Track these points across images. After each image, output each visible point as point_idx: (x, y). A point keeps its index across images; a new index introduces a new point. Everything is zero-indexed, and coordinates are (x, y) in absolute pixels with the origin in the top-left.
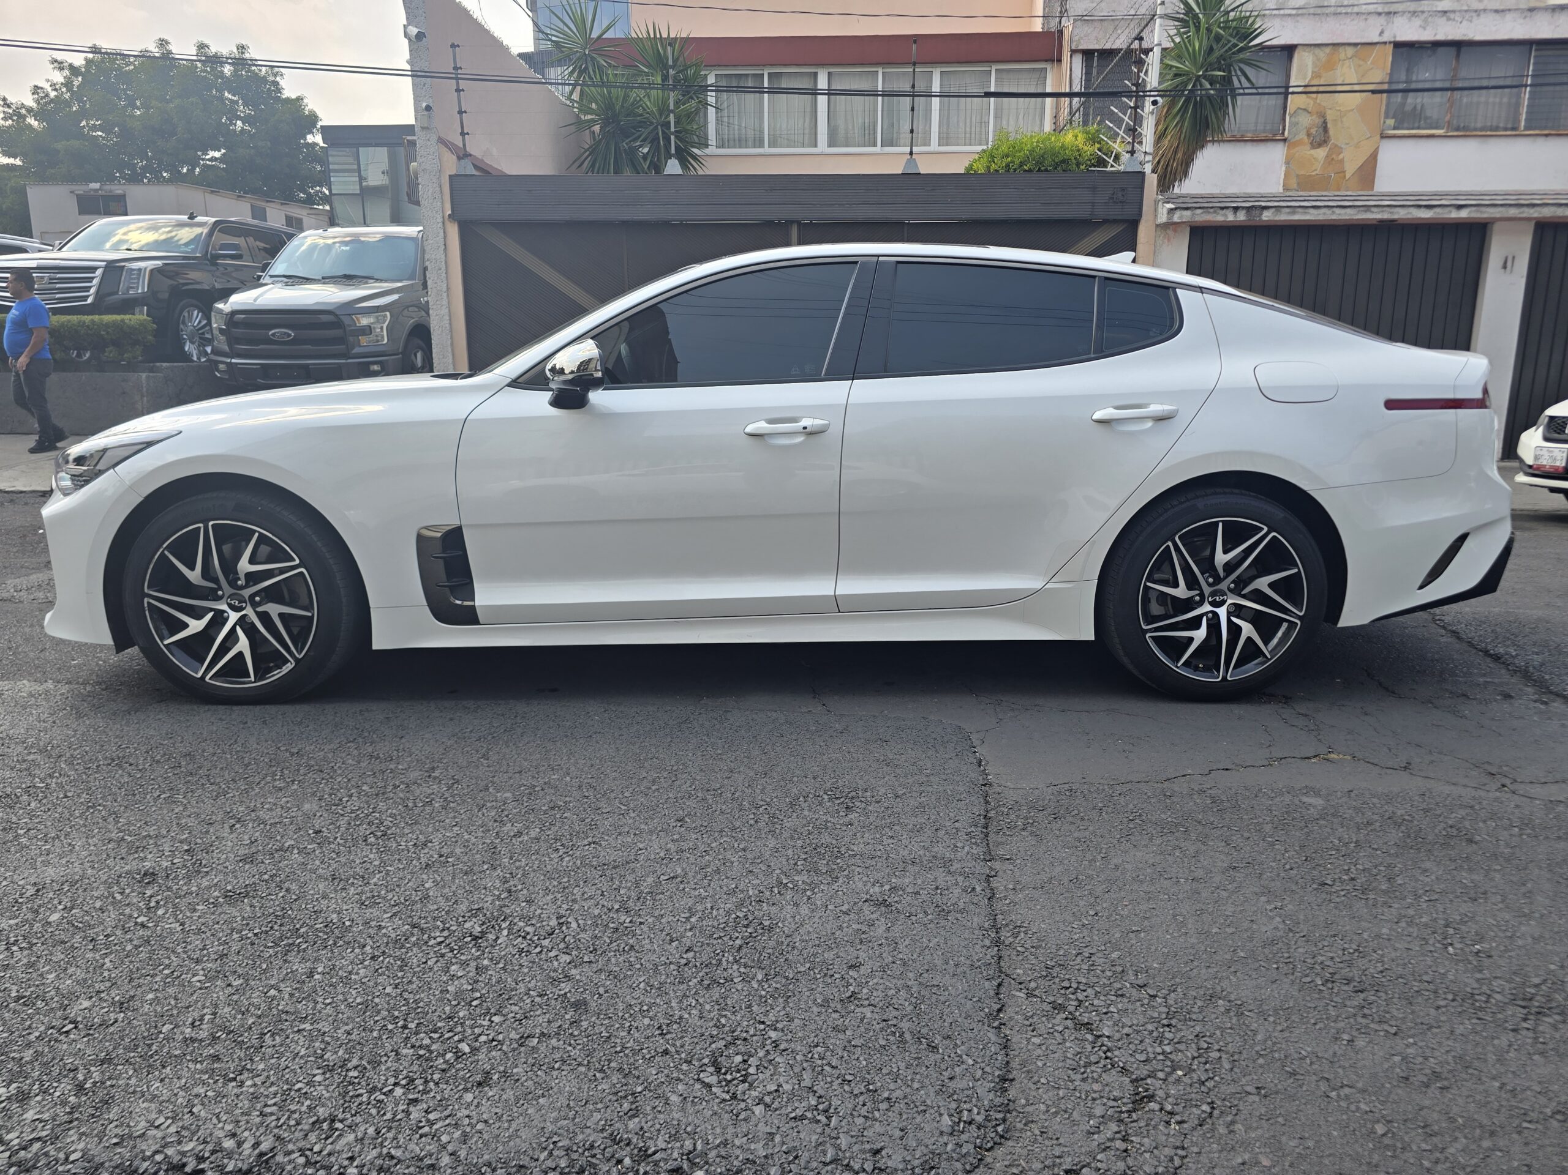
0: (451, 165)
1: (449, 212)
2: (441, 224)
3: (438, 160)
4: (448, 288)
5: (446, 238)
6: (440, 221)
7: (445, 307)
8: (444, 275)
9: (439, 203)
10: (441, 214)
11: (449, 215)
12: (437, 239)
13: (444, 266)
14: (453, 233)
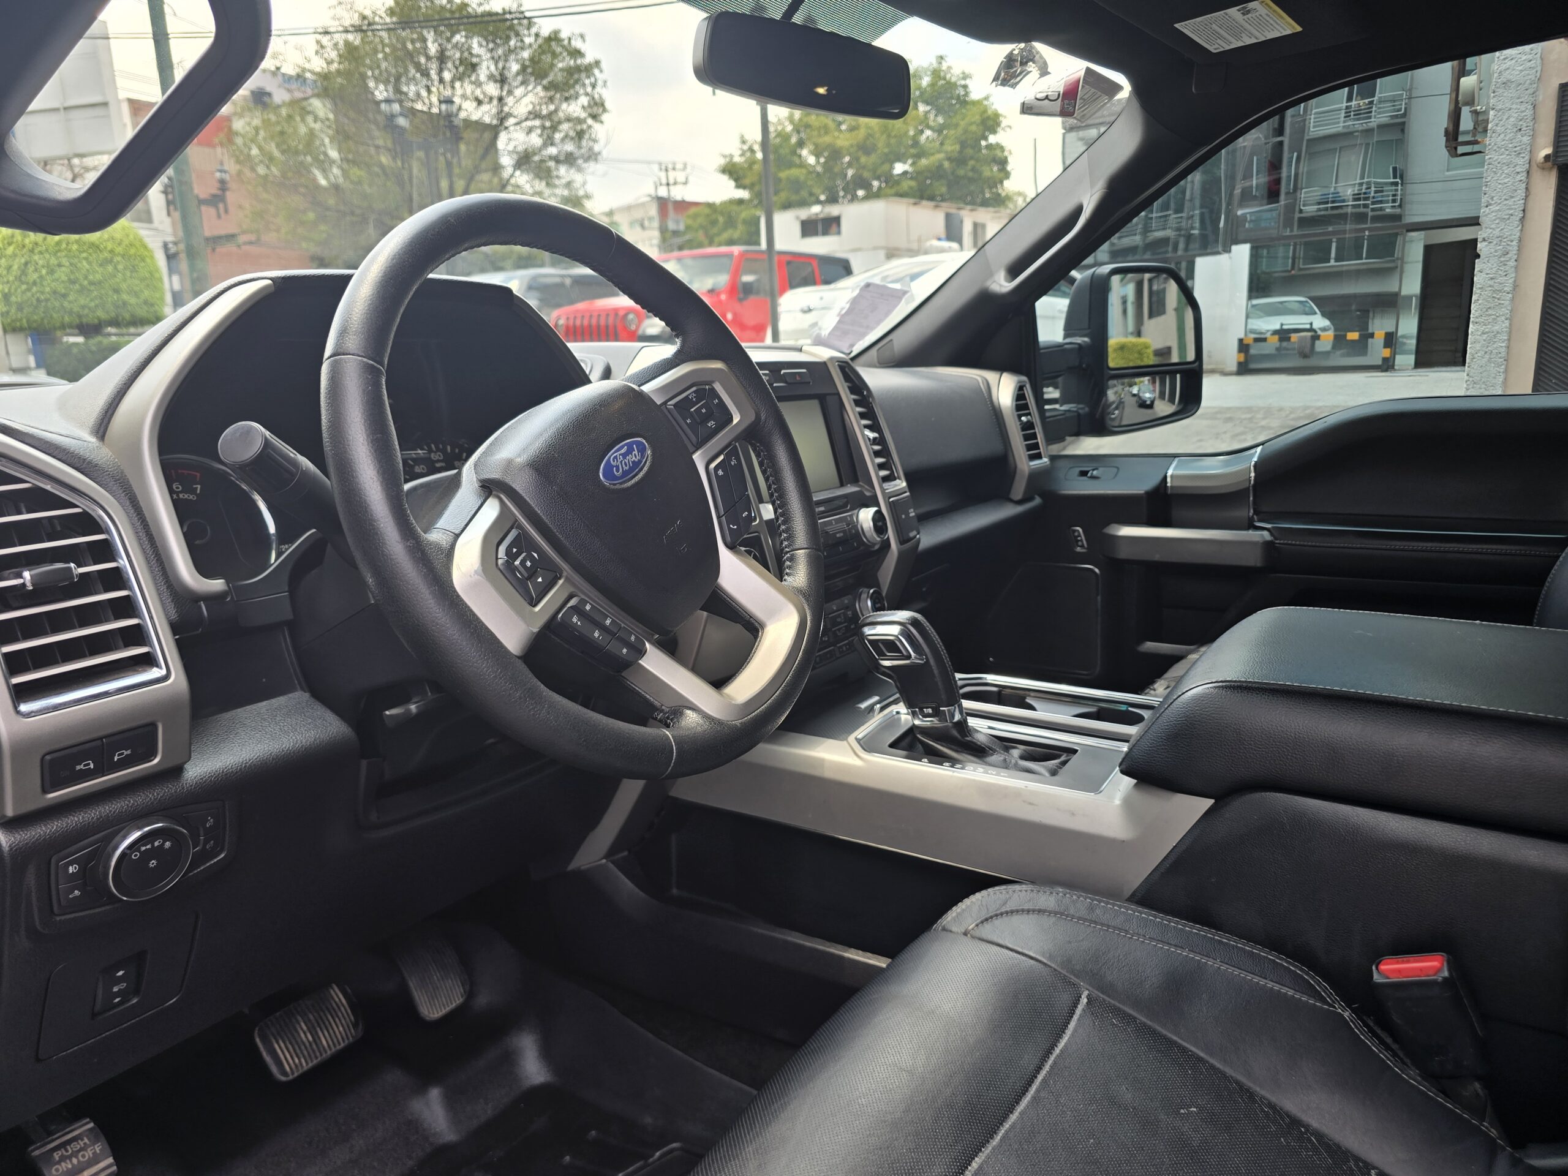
1: (1547, 152)
2: (1525, 174)
3: (1539, 61)
4: (1516, 286)
5: (1531, 197)
6: (1522, 168)
7: (1503, 318)
8: (1512, 263)
9: (1526, 139)
10: (1527, 158)
11: (1547, 157)
12: (1510, 202)
13: (1516, 248)
14: (1545, 188)
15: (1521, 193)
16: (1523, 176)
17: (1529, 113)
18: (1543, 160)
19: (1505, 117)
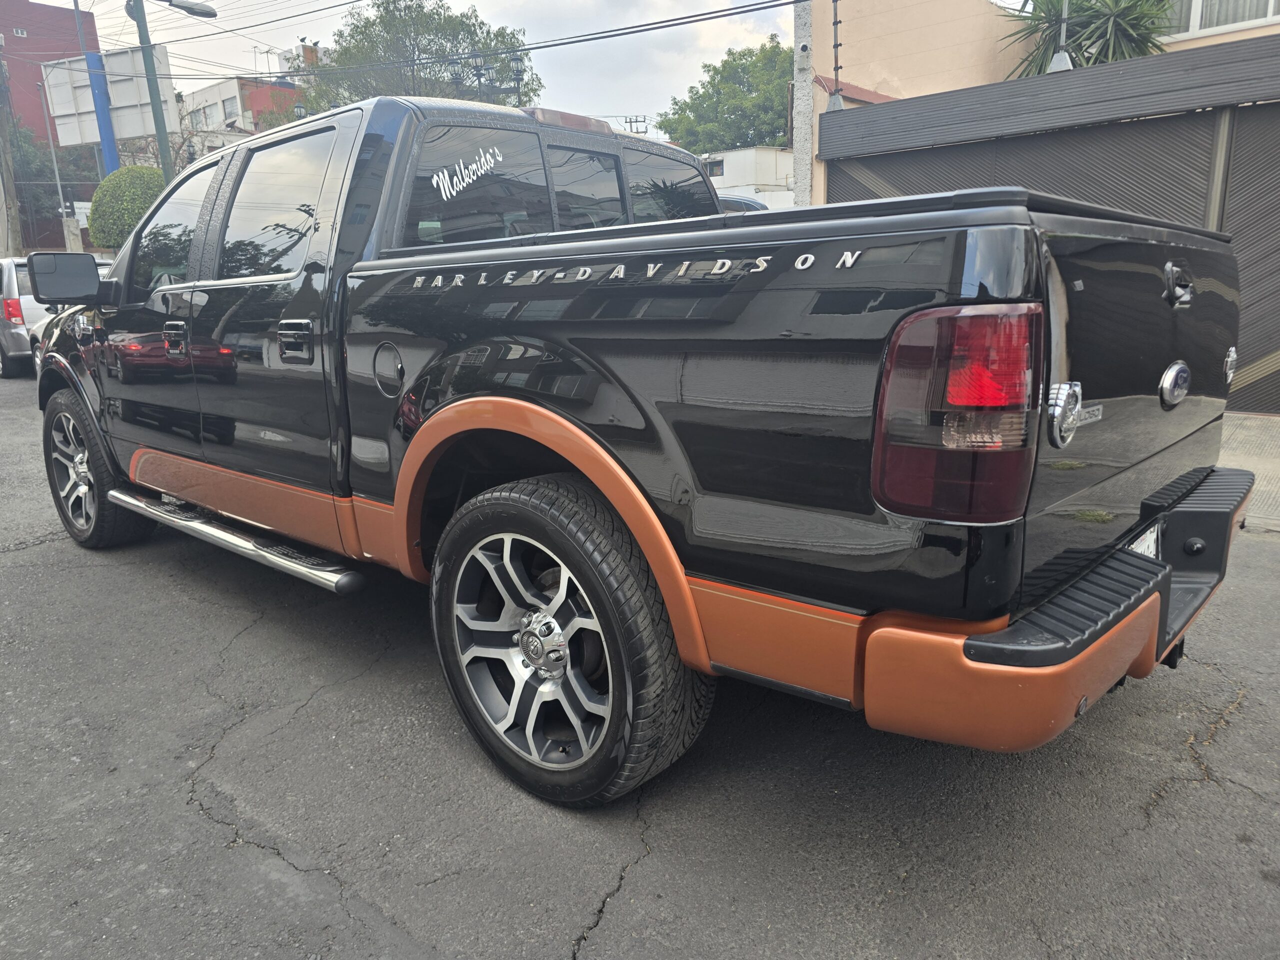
0: (823, 102)
1: (817, 153)
2: (810, 165)
3: (812, 100)
5: (814, 177)
6: (808, 162)
9: (809, 144)
10: (809, 154)
14: (820, 172)
15: (809, 176)
17: (810, 130)
18: (817, 156)
19: (800, 132)
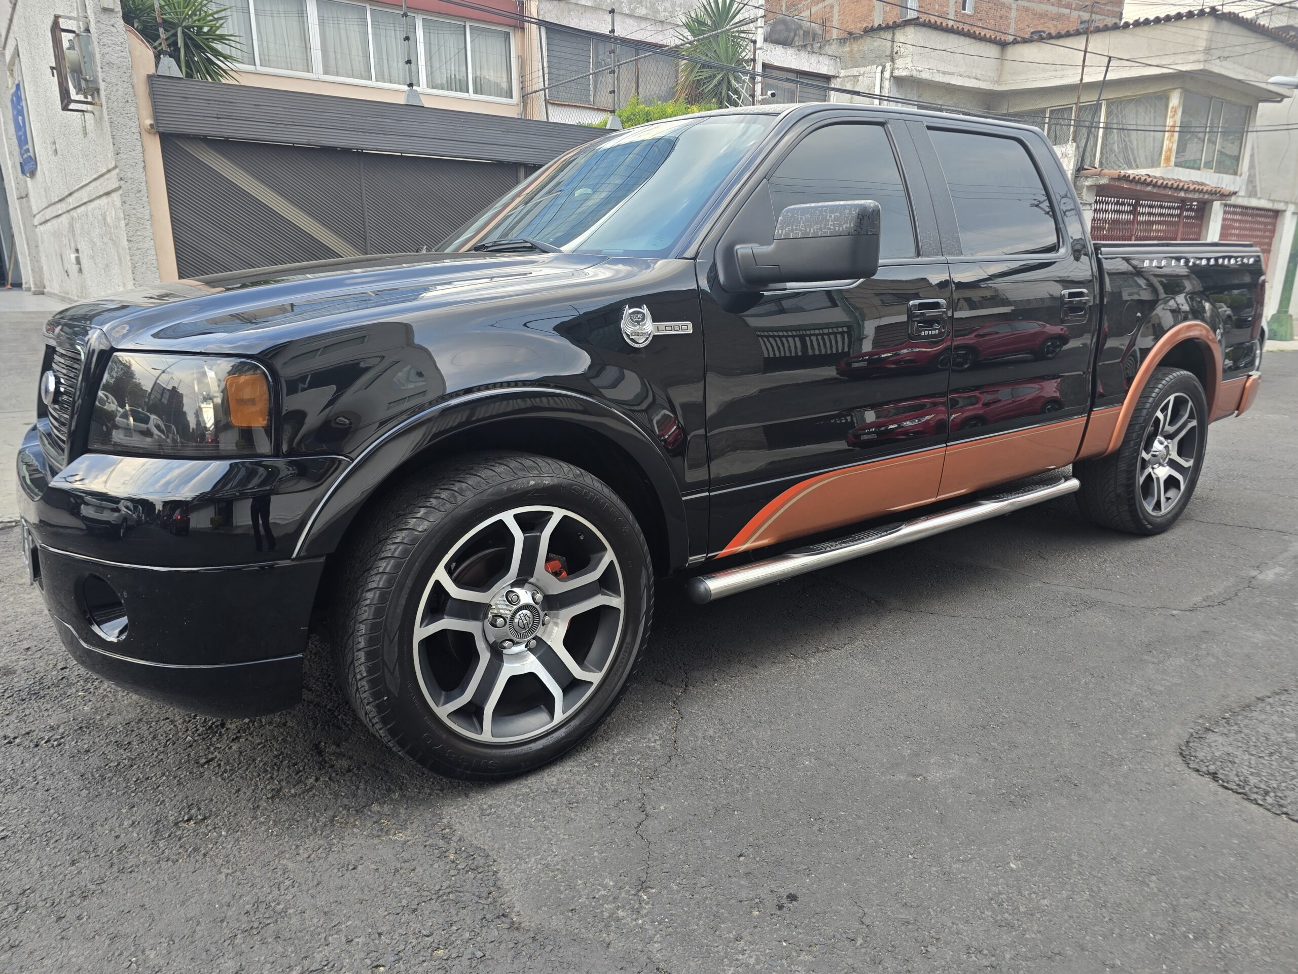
0: (147, 61)
1: (149, 123)
2: (138, 134)
3: (128, 53)
4: (151, 216)
5: (145, 153)
6: (136, 130)
7: (149, 239)
8: (145, 199)
9: (133, 109)
10: (137, 123)
11: (151, 125)
12: (133, 153)
13: (145, 188)
14: (154, 147)
15: (139, 149)
16: (137, 136)
17: (130, 90)
18: (149, 127)
19: (115, 90)
